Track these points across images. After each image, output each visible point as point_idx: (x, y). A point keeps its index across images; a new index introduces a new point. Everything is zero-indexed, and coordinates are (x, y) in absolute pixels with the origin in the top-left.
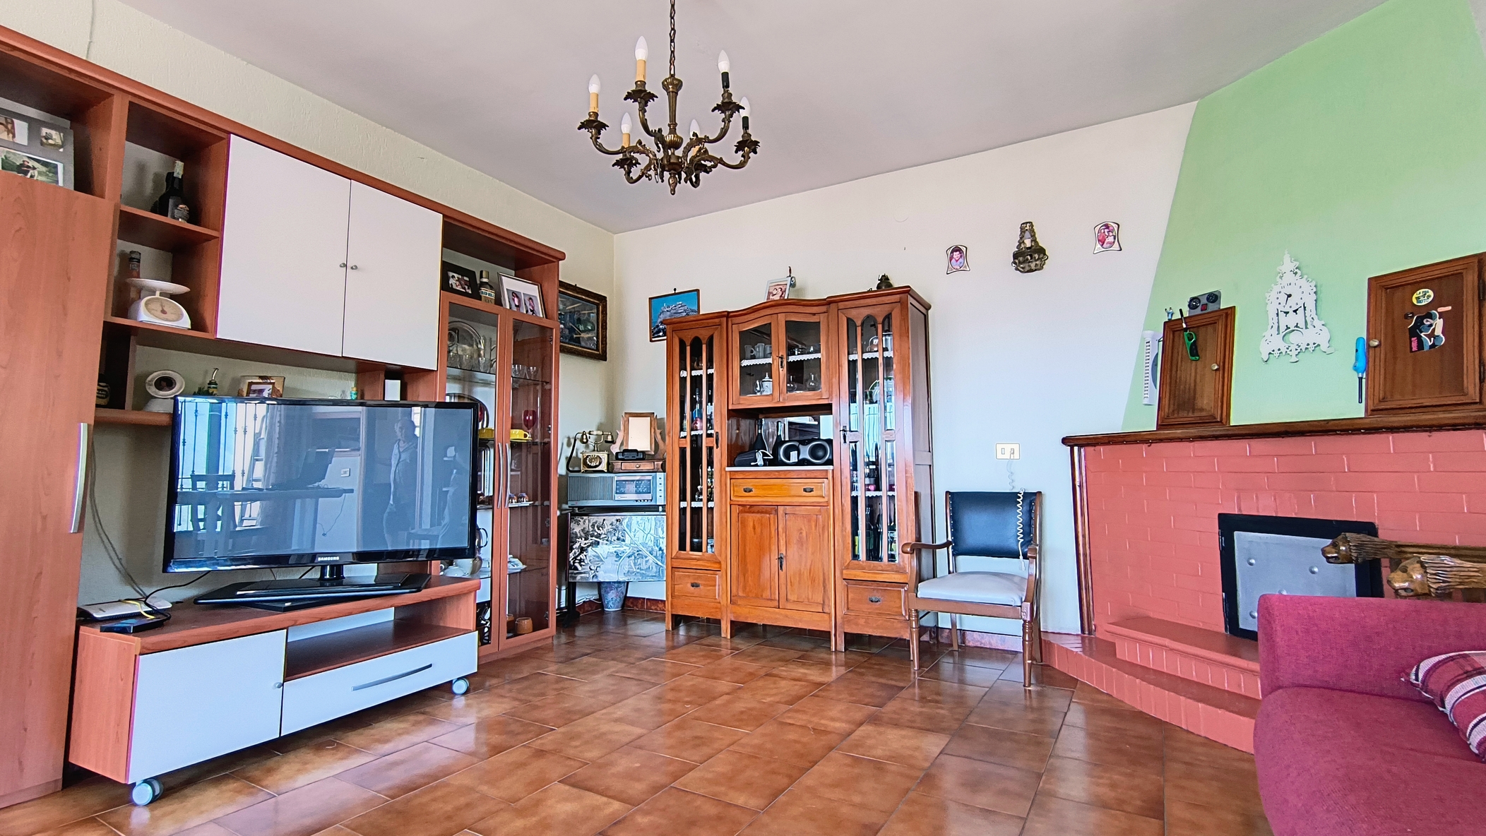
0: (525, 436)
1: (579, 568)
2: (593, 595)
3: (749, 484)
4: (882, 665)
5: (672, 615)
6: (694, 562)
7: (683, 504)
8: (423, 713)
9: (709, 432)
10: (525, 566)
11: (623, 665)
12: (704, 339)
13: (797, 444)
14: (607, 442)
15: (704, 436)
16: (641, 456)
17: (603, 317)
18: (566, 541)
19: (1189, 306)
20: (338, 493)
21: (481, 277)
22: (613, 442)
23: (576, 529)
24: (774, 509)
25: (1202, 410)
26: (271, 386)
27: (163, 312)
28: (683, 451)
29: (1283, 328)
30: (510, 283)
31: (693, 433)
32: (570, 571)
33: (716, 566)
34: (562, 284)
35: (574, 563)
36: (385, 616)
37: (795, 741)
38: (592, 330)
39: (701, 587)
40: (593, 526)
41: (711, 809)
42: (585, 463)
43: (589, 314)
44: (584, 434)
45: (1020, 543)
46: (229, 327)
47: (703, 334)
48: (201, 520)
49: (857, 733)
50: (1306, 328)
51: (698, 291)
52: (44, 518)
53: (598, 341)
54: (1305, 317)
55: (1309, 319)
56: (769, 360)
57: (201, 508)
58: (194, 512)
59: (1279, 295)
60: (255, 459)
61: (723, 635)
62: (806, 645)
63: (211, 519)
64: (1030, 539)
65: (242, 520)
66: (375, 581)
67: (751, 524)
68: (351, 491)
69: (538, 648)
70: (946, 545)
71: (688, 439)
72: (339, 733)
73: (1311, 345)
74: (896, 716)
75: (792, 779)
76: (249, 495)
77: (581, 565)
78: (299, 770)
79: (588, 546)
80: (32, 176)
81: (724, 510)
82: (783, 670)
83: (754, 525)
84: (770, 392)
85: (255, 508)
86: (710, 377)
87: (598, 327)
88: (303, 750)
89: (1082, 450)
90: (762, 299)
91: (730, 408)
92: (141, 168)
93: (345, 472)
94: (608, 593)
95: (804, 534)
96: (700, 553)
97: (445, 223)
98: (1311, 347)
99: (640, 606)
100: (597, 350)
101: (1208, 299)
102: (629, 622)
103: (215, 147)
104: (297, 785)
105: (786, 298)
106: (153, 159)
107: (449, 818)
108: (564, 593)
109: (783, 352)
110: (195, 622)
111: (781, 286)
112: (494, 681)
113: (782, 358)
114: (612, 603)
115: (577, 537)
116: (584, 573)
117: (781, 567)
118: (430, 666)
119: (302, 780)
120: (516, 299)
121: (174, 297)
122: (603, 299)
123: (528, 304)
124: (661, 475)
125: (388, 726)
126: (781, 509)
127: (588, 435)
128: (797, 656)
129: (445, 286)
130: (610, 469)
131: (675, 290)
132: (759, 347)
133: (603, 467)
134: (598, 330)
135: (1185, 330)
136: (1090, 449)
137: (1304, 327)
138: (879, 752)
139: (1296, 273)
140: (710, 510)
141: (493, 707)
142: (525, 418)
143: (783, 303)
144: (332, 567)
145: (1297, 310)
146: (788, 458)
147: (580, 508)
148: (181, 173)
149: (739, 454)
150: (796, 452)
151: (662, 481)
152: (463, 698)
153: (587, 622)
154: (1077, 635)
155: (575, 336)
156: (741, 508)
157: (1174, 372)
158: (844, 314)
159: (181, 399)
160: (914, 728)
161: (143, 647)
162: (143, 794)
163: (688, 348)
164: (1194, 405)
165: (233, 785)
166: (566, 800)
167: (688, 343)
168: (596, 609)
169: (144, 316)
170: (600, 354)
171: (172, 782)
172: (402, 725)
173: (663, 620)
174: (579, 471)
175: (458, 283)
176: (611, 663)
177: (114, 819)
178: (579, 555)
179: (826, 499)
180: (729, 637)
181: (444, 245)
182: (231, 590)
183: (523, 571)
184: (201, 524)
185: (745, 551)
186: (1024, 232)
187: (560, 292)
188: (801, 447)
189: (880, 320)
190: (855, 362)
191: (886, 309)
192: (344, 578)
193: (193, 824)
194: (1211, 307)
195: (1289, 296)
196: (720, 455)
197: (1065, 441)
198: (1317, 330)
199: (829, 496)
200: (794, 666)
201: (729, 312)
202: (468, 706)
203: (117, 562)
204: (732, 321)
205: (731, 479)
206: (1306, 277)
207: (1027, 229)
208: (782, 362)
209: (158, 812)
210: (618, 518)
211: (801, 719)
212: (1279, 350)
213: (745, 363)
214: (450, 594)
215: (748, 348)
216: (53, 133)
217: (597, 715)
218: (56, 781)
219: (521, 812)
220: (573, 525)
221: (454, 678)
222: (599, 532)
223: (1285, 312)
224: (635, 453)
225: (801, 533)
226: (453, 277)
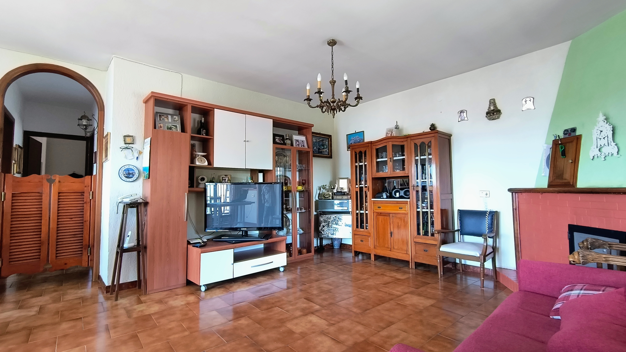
0: (302, 188)
1: (323, 233)
2: (329, 242)
3: (380, 205)
4: (427, 275)
5: (354, 251)
6: (361, 233)
7: (357, 212)
8: (271, 276)
9: (366, 185)
10: (303, 232)
11: (334, 267)
12: (363, 151)
13: (399, 190)
14: (332, 188)
15: (364, 187)
16: (343, 194)
17: (330, 143)
18: (318, 223)
19: (564, 133)
20: (250, 203)
21: (286, 136)
22: (334, 188)
23: (321, 219)
24: (388, 215)
25: (565, 179)
26: (228, 178)
27: (201, 161)
28: (357, 192)
29: (599, 146)
30: (296, 137)
31: (360, 186)
32: (320, 234)
33: (369, 235)
34: (313, 133)
35: (321, 231)
36: (262, 246)
37: (381, 296)
38: (327, 148)
39: (364, 242)
40: (327, 218)
41: (344, 311)
42: (324, 196)
43: (325, 142)
44: (324, 186)
45: (487, 231)
46: (217, 164)
47: (363, 150)
48: (213, 211)
49: (404, 296)
50: (608, 146)
51: (363, 131)
52: (179, 217)
53: (329, 152)
54: (608, 141)
55: (609, 142)
56: (386, 159)
57: (213, 209)
58: (211, 209)
59: (597, 131)
60: (227, 191)
61: (372, 259)
62: (401, 265)
63: (216, 211)
64: (492, 230)
65: (224, 211)
66: (258, 236)
67: (381, 220)
68: (254, 203)
69: (308, 259)
70: (458, 230)
71: (359, 188)
72: (248, 279)
73: (610, 153)
74: (421, 293)
75: (374, 307)
76: (226, 204)
77: (323, 232)
78: (238, 287)
79: (326, 225)
80: (173, 130)
81: (371, 215)
82: (388, 274)
83: (382, 220)
84: (387, 171)
85: (228, 208)
86: (365, 165)
87: (329, 147)
88: (239, 282)
89: (517, 194)
90: (383, 136)
91: (373, 177)
92: (194, 120)
93: (253, 196)
94: (335, 241)
95: (400, 224)
96: (363, 230)
97: (273, 122)
98: (610, 154)
99: (346, 247)
100: (329, 155)
101: (571, 131)
102: (343, 252)
103: (211, 112)
104: (237, 291)
105: (393, 135)
106: (197, 116)
107: (273, 304)
108: (319, 241)
109: (391, 156)
110: (212, 246)
111: (391, 131)
112: (293, 268)
113: (391, 158)
114: (336, 246)
115: (322, 222)
116: (324, 235)
117: (391, 236)
118: (272, 262)
119: (238, 290)
120: (298, 143)
121: (203, 156)
122: (331, 136)
123: (302, 144)
124: (350, 201)
125: (261, 278)
126: (391, 215)
127: (325, 186)
128: (396, 269)
129: (274, 142)
130: (333, 199)
131: (355, 131)
132: (383, 154)
133: (331, 198)
134: (329, 148)
135: (560, 144)
136: (520, 194)
137: (607, 145)
138: (408, 303)
139: (604, 122)
140: (367, 214)
141: (290, 276)
142: (302, 182)
143: (392, 138)
144: (245, 231)
145: (605, 138)
146: (396, 195)
147: (323, 212)
148: (203, 121)
149: (377, 194)
150: (398, 193)
151: (351, 203)
152: (282, 273)
153: (327, 251)
154: (515, 270)
155: (320, 151)
156: (377, 214)
157: (555, 163)
158: (413, 142)
159: (206, 184)
160: (426, 297)
161: (201, 252)
162: (203, 289)
163: (358, 155)
164: (563, 177)
165: (223, 289)
166: (304, 303)
167: (358, 153)
168: (331, 247)
169: (198, 163)
170: (330, 156)
171: (209, 287)
172: (265, 279)
173: (351, 252)
174: (322, 199)
175: (278, 140)
176: (330, 266)
177: (198, 294)
178: (322, 228)
179: (407, 212)
180: (374, 260)
181: (273, 126)
182: (220, 237)
183: (303, 233)
184: (213, 213)
185: (379, 230)
186: (491, 103)
187: (313, 136)
188: (400, 191)
189: (427, 143)
190: (417, 160)
191: (429, 139)
192: (248, 235)
193: (214, 297)
194: (573, 134)
195: (601, 131)
196: (369, 194)
197: (510, 190)
198: (612, 147)
199: (408, 211)
200: (393, 272)
201: (371, 142)
202: (284, 275)
203: (194, 228)
204: (373, 145)
205: (373, 203)
206: (608, 123)
207: (493, 102)
208: (391, 160)
209: (207, 293)
210: (335, 216)
211: (386, 290)
212: (597, 155)
213: (379, 160)
214: (277, 241)
215: (380, 154)
216: (176, 117)
217: (320, 282)
218: (185, 283)
219: (292, 305)
220: (320, 218)
221: (280, 266)
222: (329, 220)
223: (600, 139)
224: (341, 193)
225: (398, 224)
226: (277, 138)
